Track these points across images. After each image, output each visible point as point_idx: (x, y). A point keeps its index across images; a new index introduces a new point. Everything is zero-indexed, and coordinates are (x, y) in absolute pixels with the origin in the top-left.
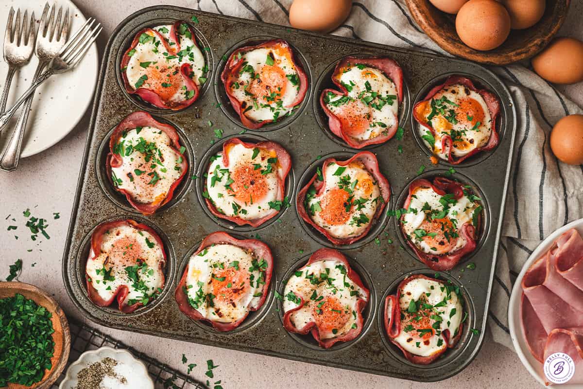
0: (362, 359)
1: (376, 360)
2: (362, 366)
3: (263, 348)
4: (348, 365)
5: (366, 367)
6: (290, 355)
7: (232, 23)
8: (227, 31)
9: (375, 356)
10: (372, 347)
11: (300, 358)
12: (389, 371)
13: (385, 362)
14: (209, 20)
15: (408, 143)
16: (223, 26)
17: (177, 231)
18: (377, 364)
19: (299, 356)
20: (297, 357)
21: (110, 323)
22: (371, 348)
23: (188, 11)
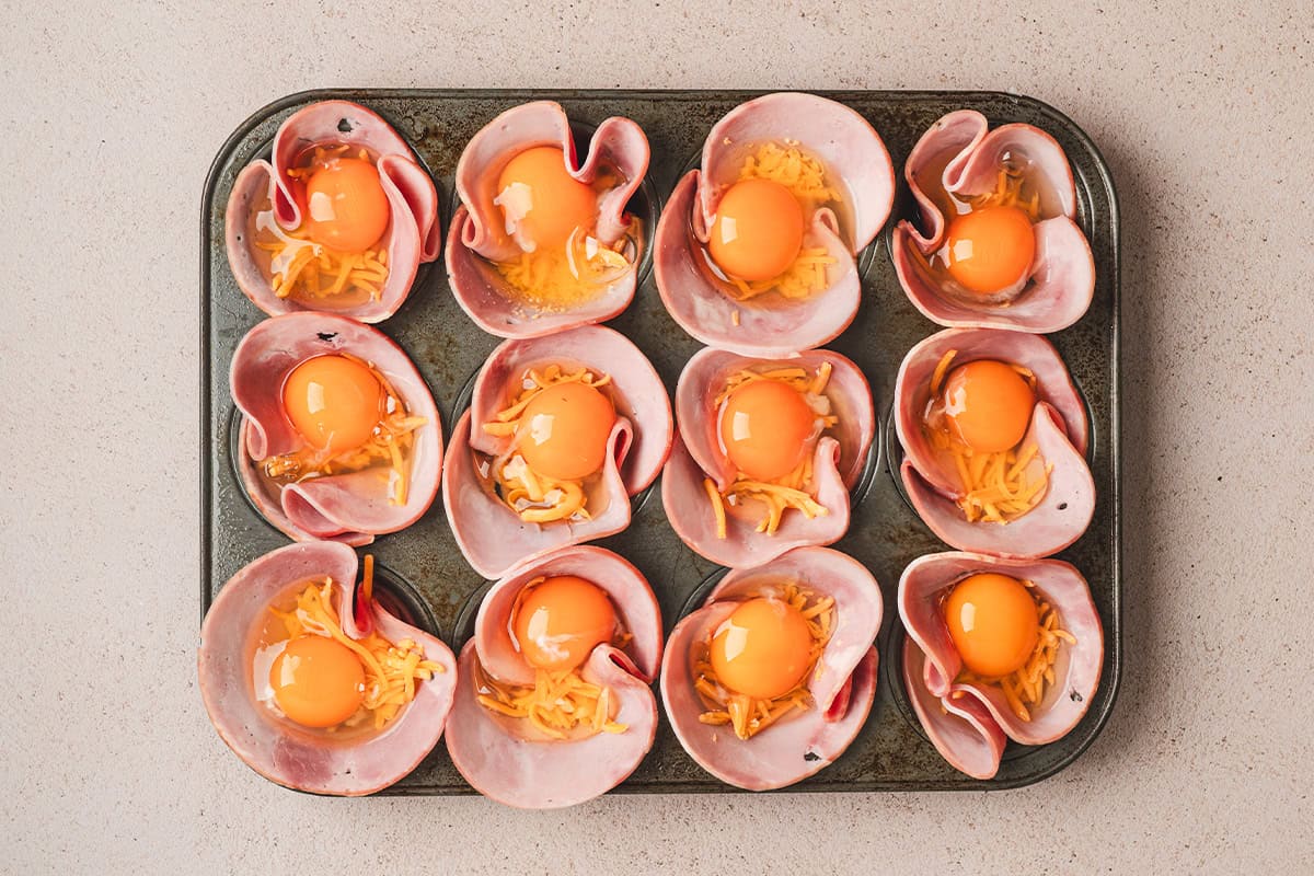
0: (459, 115)
1: (429, 119)
2: (455, 101)
3: (672, 103)
4: (485, 99)
5: (445, 100)
6: (613, 99)
7: (868, 777)
8: (872, 758)
9: (431, 127)
10: (441, 145)
11: (590, 96)
12: (397, 101)
13: (410, 117)
14: (915, 774)
15: (440, 592)
16: (883, 768)
17: (897, 313)
18: (426, 110)
19: (593, 99)
20: (597, 98)
21: (997, 102)
22: (445, 143)
23: (964, 785)
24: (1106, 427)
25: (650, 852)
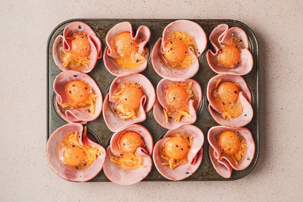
0: (106, 25)
3: (156, 22)
4: (112, 21)
5: (103, 21)
7: (201, 178)
8: (202, 173)
9: (100, 28)
10: (102, 32)
12: (92, 22)
13: (95, 25)
14: (211, 177)
15: (102, 135)
16: (204, 176)
17: (207, 71)
18: (99, 24)
20: (138, 21)
21: (231, 22)
23: (223, 180)
24: (256, 97)
25: (150, 195)
